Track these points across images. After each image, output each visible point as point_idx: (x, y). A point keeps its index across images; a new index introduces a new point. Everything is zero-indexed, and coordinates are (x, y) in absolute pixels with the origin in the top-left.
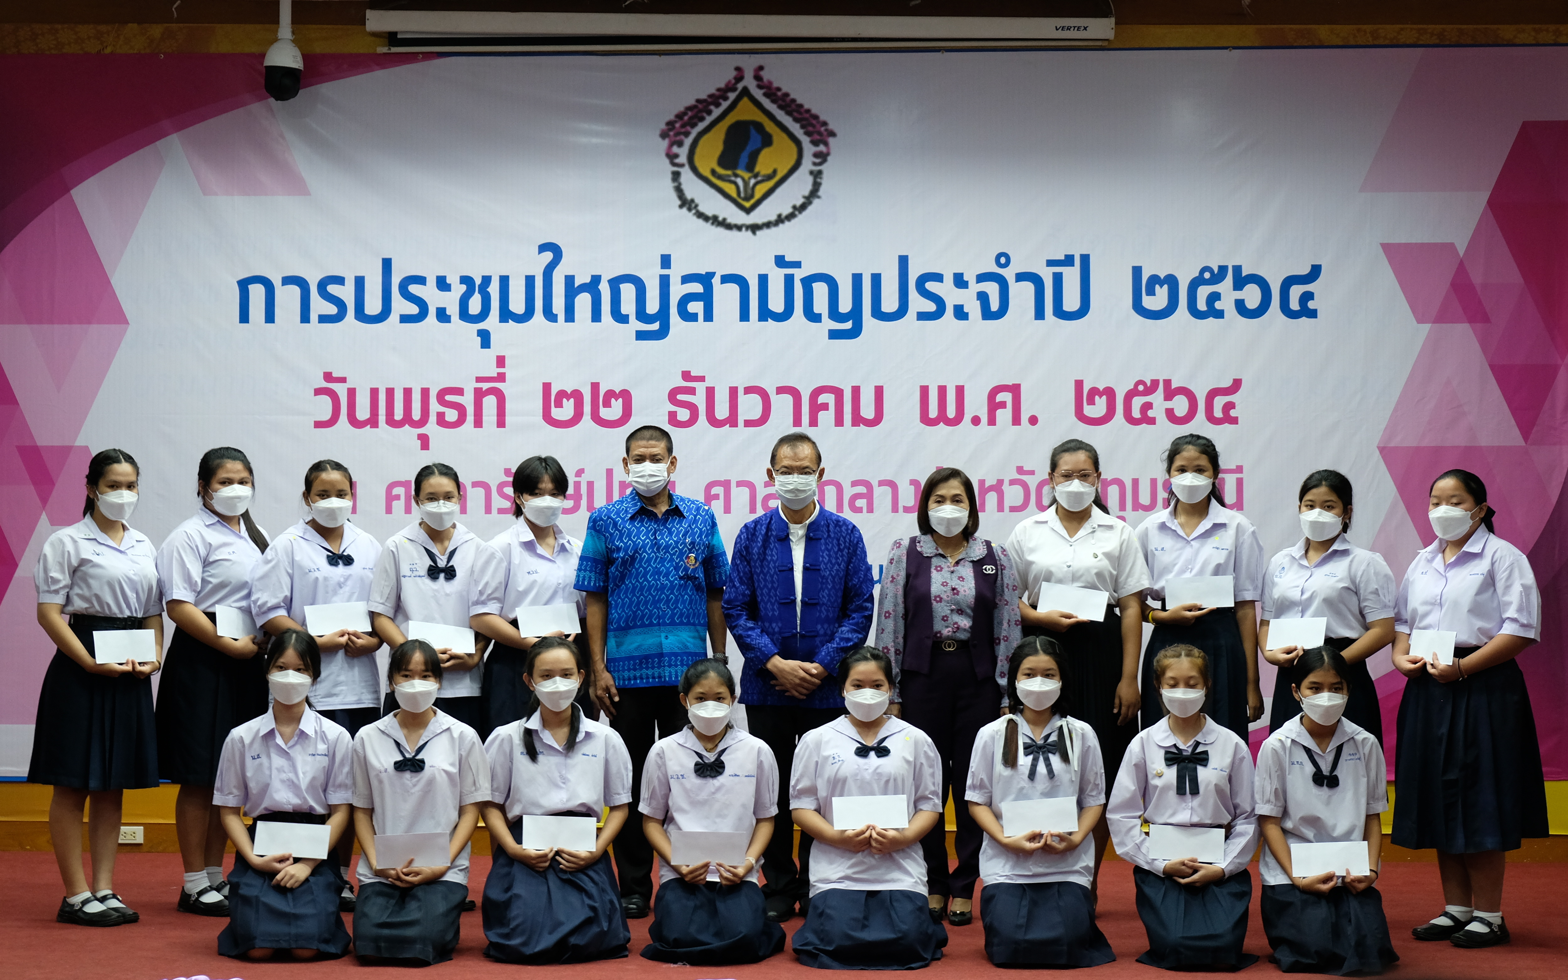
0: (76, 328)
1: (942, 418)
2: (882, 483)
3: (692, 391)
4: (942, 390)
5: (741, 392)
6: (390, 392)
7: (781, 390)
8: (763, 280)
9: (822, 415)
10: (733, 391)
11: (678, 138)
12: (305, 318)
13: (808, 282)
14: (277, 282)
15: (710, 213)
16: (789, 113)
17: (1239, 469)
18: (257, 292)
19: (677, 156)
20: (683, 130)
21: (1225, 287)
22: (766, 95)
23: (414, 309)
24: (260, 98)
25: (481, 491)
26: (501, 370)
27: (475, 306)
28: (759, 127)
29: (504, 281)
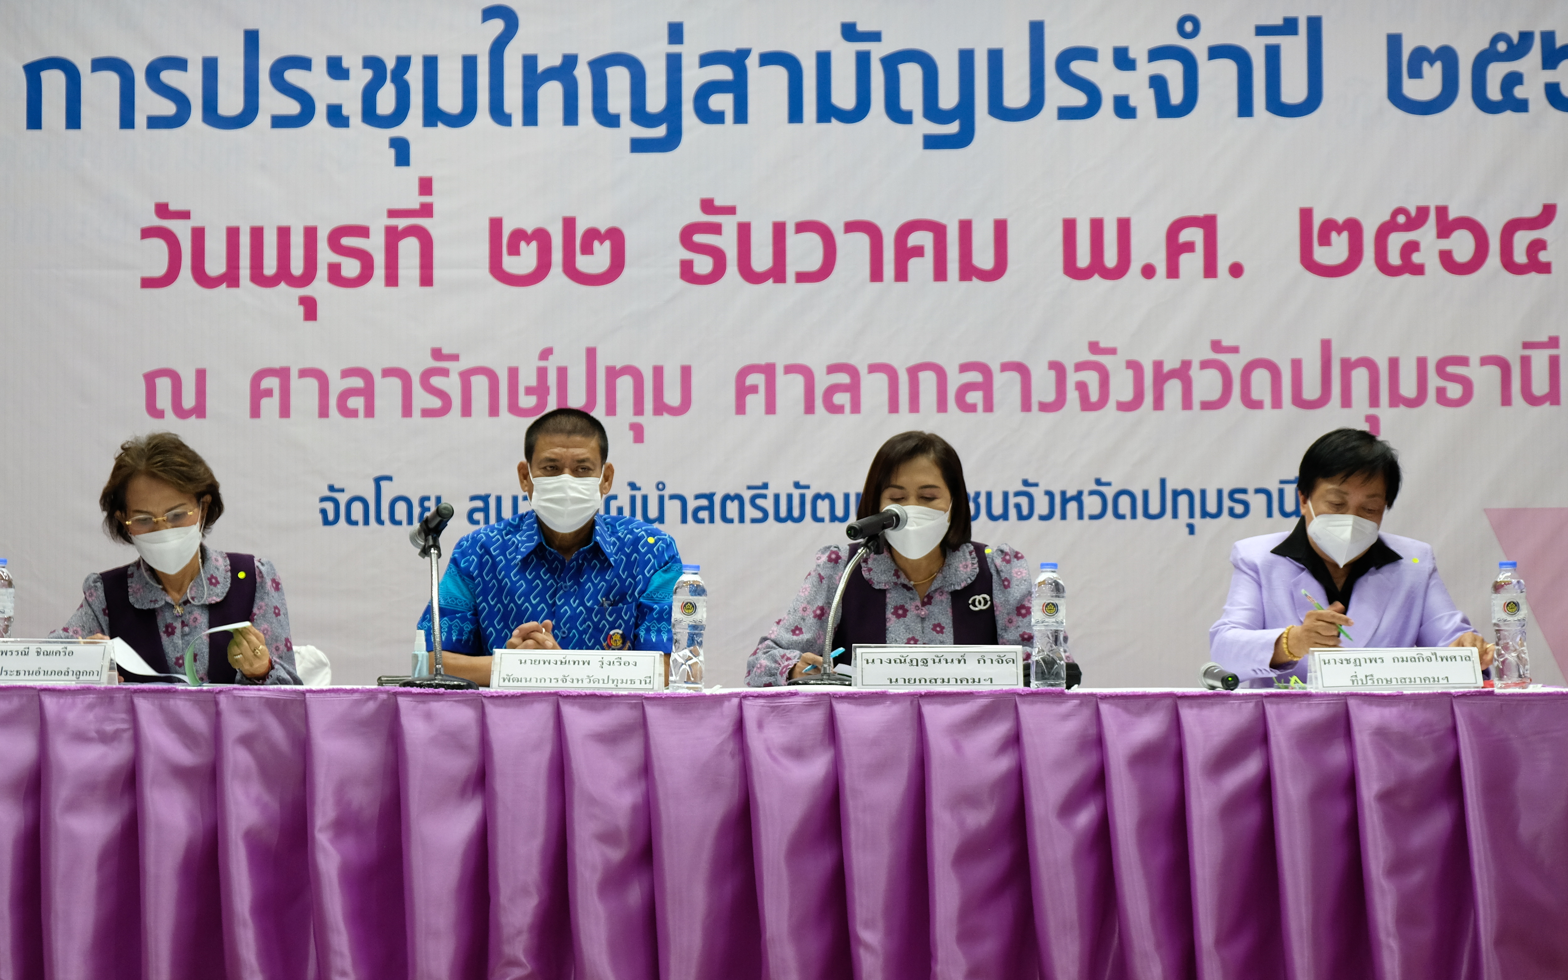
1: (1097, 268)
2: (1006, 367)
3: (716, 229)
4: (1097, 226)
5: (790, 229)
6: (257, 234)
7: (851, 227)
8: (824, 60)
9: (914, 264)
10: (779, 230)
12: (127, 121)
13: (891, 63)
14: (84, 67)
17: (1554, 342)
18: (53, 82)
21: (1530, 64)
23: (293, 108)
25: (396, 383)
26: (426, 199)
27: (386, 101)
29: (430, 64)
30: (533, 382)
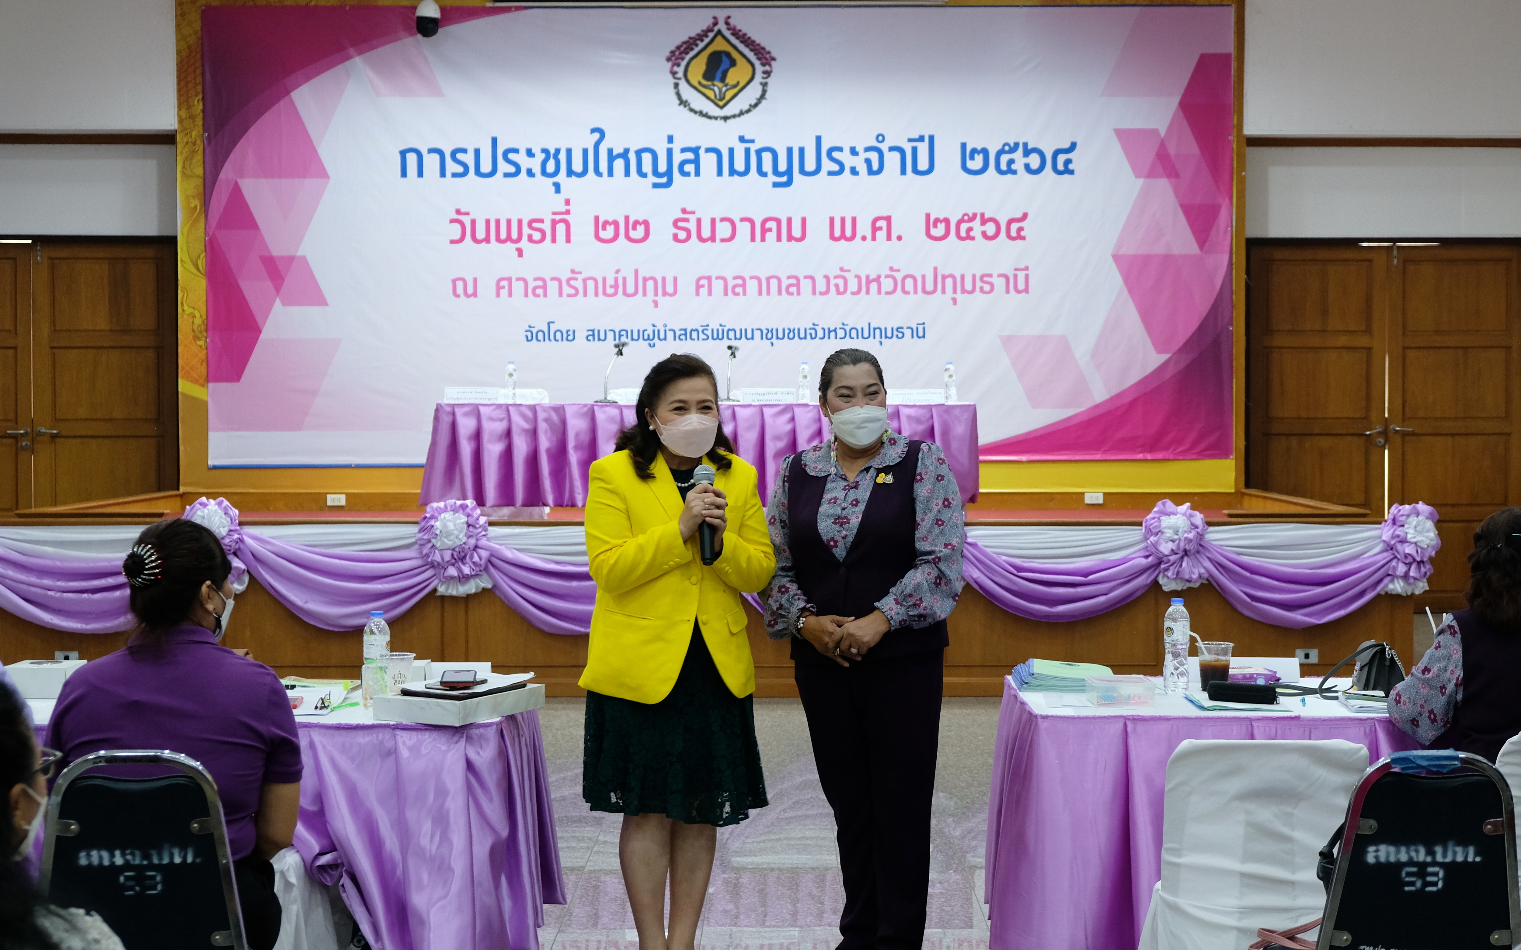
0: (296, 181)
1: (843, 236)
2: (806, 277)
3: (687, 220)
4: (843, 220)
5: (718, 221)
6: (498, 222)
7: (743, 220)
8: (731, 151)
9: (768, 235)
10: (713, 221)
11: (677, 61)
12: (443, 174)
13: (759, 152)
14: (424, 152)
15: (697, 109)
16: (747, 46)
17: (1027, 268)
18: (412, 158)
19: (676, 73)
20: (680, 56)
21: (1018, 155)
22: (733, 34)
23: (512, 169)
24: (412, 35)
25: (556, 283)
26: (568, 207)
27: (551, 167)
28: (728, 55)
29: (569, 152)
30: (612, 283)
